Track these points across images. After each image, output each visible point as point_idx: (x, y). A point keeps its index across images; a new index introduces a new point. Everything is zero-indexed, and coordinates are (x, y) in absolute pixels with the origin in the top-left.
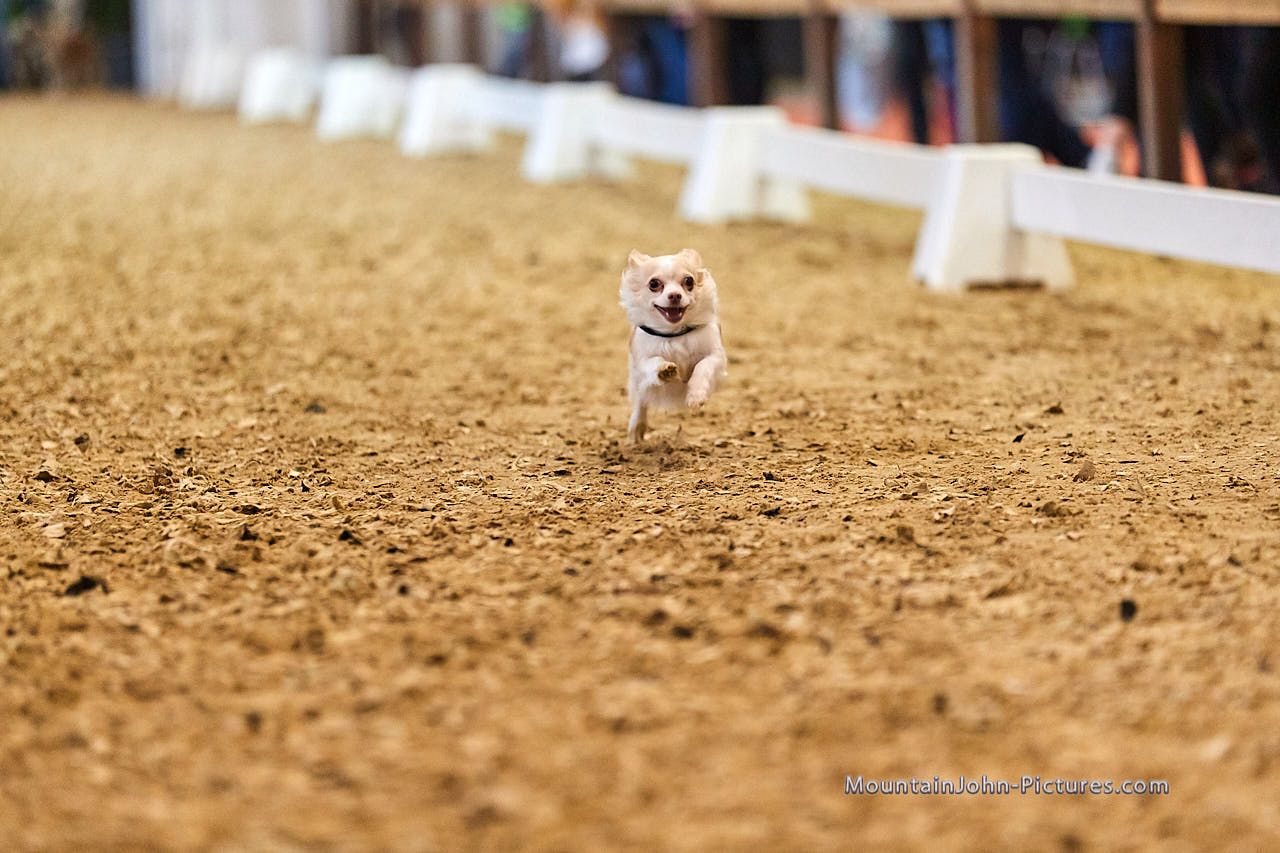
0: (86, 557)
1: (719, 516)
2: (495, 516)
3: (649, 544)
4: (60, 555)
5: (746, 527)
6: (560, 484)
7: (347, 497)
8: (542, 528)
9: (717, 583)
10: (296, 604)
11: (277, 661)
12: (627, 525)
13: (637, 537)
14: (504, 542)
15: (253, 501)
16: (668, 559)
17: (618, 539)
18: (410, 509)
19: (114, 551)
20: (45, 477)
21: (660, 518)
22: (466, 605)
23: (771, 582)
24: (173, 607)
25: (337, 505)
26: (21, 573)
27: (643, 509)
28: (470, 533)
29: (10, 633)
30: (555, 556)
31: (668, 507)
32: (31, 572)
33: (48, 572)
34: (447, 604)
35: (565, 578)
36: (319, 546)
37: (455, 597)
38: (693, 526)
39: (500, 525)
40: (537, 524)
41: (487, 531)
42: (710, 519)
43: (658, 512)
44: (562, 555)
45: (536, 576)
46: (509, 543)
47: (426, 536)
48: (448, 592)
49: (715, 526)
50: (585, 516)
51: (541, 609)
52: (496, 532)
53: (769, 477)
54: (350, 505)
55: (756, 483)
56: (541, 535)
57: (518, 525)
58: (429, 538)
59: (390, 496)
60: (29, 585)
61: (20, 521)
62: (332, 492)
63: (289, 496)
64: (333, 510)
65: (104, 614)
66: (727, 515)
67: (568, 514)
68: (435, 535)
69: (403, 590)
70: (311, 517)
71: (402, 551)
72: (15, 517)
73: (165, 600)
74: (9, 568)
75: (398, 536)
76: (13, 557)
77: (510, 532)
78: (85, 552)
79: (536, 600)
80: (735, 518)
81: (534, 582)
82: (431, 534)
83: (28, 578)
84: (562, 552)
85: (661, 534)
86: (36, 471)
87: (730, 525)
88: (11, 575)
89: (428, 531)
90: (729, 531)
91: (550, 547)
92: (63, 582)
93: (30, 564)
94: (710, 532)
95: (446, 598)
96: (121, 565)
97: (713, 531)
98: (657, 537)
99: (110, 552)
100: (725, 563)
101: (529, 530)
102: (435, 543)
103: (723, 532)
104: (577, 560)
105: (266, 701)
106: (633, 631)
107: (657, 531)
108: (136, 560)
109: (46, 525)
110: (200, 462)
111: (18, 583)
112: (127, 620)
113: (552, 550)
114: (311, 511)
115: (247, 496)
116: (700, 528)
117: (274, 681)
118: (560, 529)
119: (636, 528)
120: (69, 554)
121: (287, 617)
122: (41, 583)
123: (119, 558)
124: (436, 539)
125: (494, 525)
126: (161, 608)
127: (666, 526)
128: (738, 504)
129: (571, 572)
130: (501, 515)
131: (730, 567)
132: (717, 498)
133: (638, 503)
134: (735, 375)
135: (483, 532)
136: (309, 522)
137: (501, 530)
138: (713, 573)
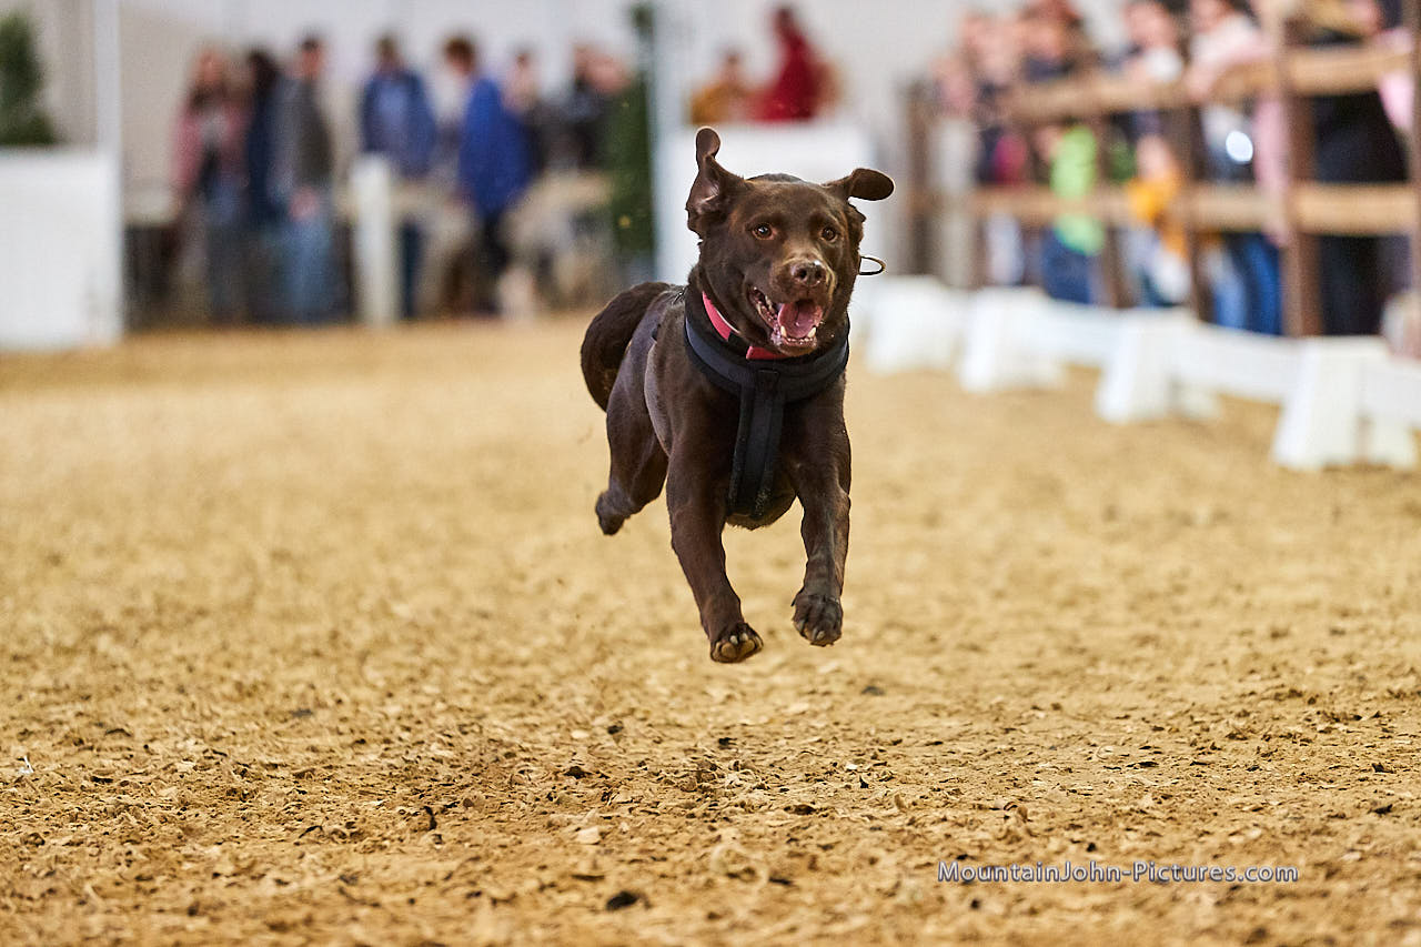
0: (623, 867)
1: (1324, 815)
2: (1075, 816)
3: (1247, 848)
4: (595, 866)
5: (1354, 828)
6: (1146, 777)
7: (911, 794)
8: (1128, 830)
9: (1325, 894)
10: (858, 921)
12: (1222, 826)
13: (1235, 840)
14: (1086, 846)
15: (806, 800)
17: (1213, 842)
18: (980, 807)
19: (654, 859)
20: (577, 773)
21: (1258, 818)
22: (1045, 921)
23: (1385, 892)
24: (722, 924)
25: (899, 805)
26: (552, 885)
27: (1239, 807)
28: (1047, 837)
31: (1267, 804)
32: (563, 884)
33: (584, 885)
34: (1025, 920)
35: (1155, 889)
36: (880, 853)
37: (1033, 912)
38: (1296, 826)
39: (1080, 827)
40: (1122, 825)
41: (1066, 834)
42: (1315, 819)
43: (1255, 810)
45: (1122, 886)
46: (1092, 848)
47: (999, 839)
48: (1025, 906)
49: (1320, 827)
50: (1175, 815)
51: (1129, 926)
52: (1077, 835)
53: (1379, 768)
54: (914, 804)
55: (1363, 775)
56: (1127, 838)
57: (1101, 826)
58: (1003, 842)
59: (957, 792)
60: (562, 899)
61: (550, 825)
62: (894, 788)
63: (846, 794)
64: (895, 810)
65: (646, 933)
66: (1332, 814)
67: (1156, 814)
68: (1009, 838)
69: (975, 905)
70: (871, 818)
71: (973, 858)
72: (544, 820)
73: (712, 917)
74: (539, 879)
75: (968, 841)
76: (543, 868)
77: (1092, 835)
78: (622, 861)
79: (1123, 916)
80: (1342, 817)
81: (1120, 893)
82: (1005, 837)
83: (560, 892)
84: (1152, 858)
85: (1261, 836)
86: (567, 766)
87: (1336, 825)
88: (542, 888)
89: (1001, 835)
90: (1336, 833)
91: (1136, 853)
92: (599, 896)
93: (563, 876)
94: (1314, 833)
95: (1022, 913)
96: (663, 876)
97: (1317, 833)
98: (1256, 840)
99: (650, 861)
100: (1332, 872)
101: (1113, 832)
102: (1010, 848)
103: (1329, 834)
107: (1256, 833)
108: (679, 871)
109: (578, 829)
110: (746, 754)
111: (550, 898)
112: (671, 940)
113: (1140, 856)
114: (871, 811)
115: (800, 794)
116: (1303, 829)
118: (1148, 831)
119: (1232, 830)
120: (606, 863)
121: (847, 936)
122: (574, 897)
123: (661, 867)
124: (1010, 843)
125: (1074, 827)
126: (707, 925)
127: (1265, 828)
128: (1345, 801)
130: (1081, 814)
131: (1338, 875)
132: (1322, 792)
133: (1233, 800)
134: (1338, 648)
135: (1062, 835)
136: (870, 824)
137: (1082, 833)
138: (1320, 883)
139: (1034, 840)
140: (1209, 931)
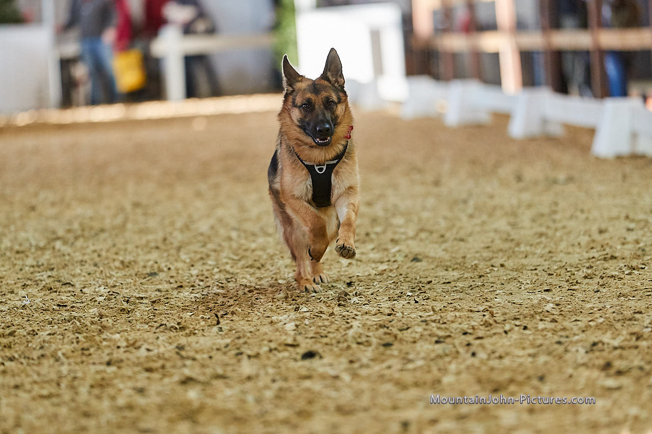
0: (308, 340)
1: (632, 312)
2: (516, 314)
3: (598, 327)
4: (295, 340)
5: (647, 317)
6: (548, 296)
7: (438, 306)
8: (541, 320)
9: (636, 347)
10: (420, 363)
11: (413, 393)
12: (585, 318)
13: (591, 323)
14: (523, 327)
16: (609, 334)
17: (581, 324)
18: (471, 311)
19: (322, 337)
21: (602, 313)
22: (506, 361)
24: (356, 365)
25: (434, 310)
26: (276, 349)
27: (592, 309)
28: (504, 324)
29: (274, 381)
30: (549, 335)
31: (604, 307)
32: (280, 348)
33: (290, 349)
34: (497, 361)
35: (556, 346)
37: (501, 357)
38: (620, 317)
39: (518, 319)
40: (538, 318)
41: (513, 322)
42: (628, 314)
43: (600, 310)
44: (553, 334)
45: (541, 345)
46: (525, 328)
47: (481, 325)
48: (497, 355)
50: (562, 313)
51: (546, 363)
52: (518, 323)
54: (441, 310)
55: (648, 293)
56: (541, 324)
57: (529, 318)
58: (484, 326)
60: (280, 355)
61: (272, 322)
62: (431, 303)
63: (408, 306)
64: (432, 313)
65: (321, 370)
66: (636, 311)
67: (554, 312)
68: (486, 324)
69: (474, 354)
70: (421, 317)
71: (470, 334)
72: (269, 320)
73: (351, 362)
74: (269, 346)
75: (467, 326)
76: (270, 341)
77: (525, 322)
78: (307, 338)
79: (542, 359)
80: (640, 313)
81: (540, 348)
82: (484, 324)
83: (279, 352)
84: (553, 332)
85: (604, 321)
87: (637, 316)
88: (271, 350)
89: (482, 323)
90: (639, 320)
92: (298, 353)
93: (280, 345)
94: (628, 320)
95: (496, 358)
96: (327, 344)
97: (630, 320)
98: (601, 323)
99: (320, 337)
100: (639, 337)
101: (535, 321)
102: (487, 329)
103: (635, 320)
104: (561, 336)
105: (410, 414)
106: (596, 373)
107: (601, 320)
108: (334, 341)
109: (285, 324)
110: (360, 289)
111: (275, 355)
112: (332, 372)
113: (548, 331)
114: (420, 314)
116: (623, 318)
117: (412, 404)
118: (551, 320)
119: (590, 319)
120: (299, 338)
121: (415, 370)
122: (286, 354)
123: (325, 340)
124: (487, 327)
125: (516, 319)
126: (350, 366)
127: (605, 318)
128: (641, 305)
129: (559, 343)
130: (519, 313)
131: (641, 339)
132: (630, 302)
133: (589, 306)
134: (631, 237)
135: (511, 323)
136: (420, 319)
137: (520, 321)
138: (633, 342)
139: (498, 325)
140: (584, 365)
